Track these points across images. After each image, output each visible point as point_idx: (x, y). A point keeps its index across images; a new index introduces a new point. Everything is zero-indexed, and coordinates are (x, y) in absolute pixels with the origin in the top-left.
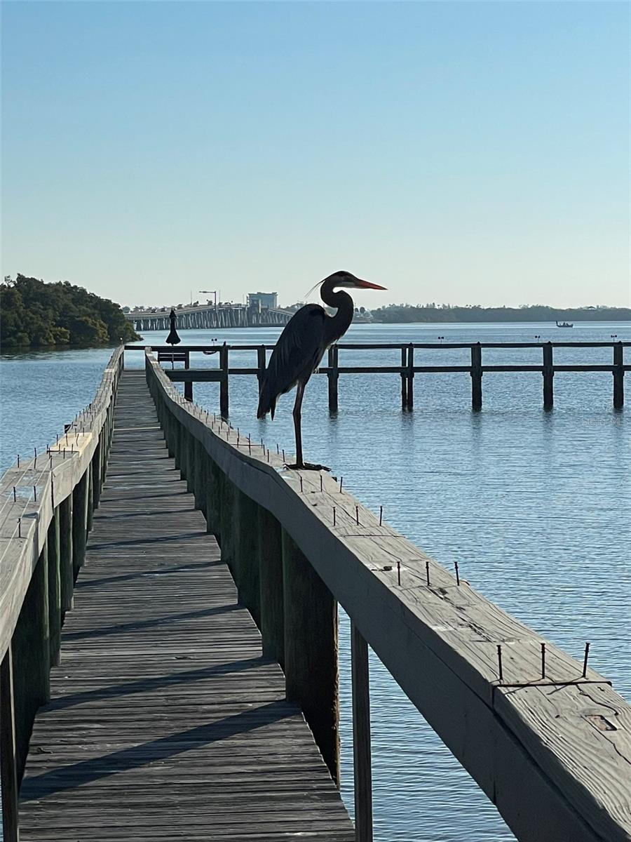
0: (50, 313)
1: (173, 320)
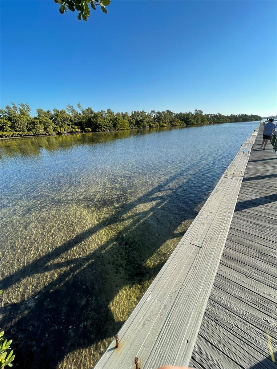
0: (254, 118)
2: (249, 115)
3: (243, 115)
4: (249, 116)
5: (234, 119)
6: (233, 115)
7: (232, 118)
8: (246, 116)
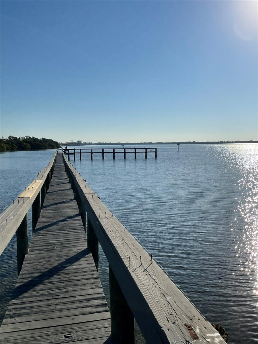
0: (48, 143)
1: (66, 144)
2: (39, 139)
3: (30, 137)
4: (40, 141)
5: (16, 144)
6: (13, 137)
7: (12, 143)
8: (35, 140)
